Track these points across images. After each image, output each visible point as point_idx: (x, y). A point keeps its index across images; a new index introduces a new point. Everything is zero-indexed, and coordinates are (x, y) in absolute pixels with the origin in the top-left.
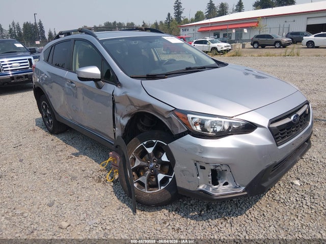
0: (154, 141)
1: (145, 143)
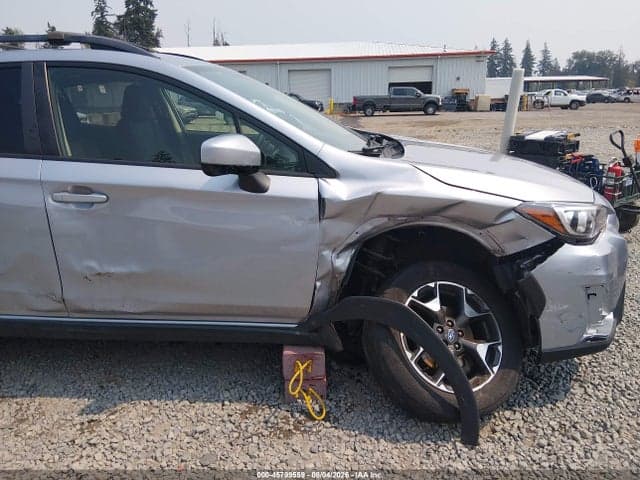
0: (432, 285)
1: (415, 294)
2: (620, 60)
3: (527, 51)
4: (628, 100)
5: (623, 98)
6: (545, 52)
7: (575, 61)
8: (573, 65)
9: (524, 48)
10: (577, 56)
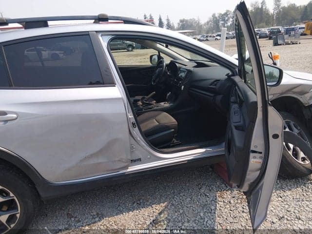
2: (199, 23)
3: (160, 19)
4: (207, 40)
5: (205, 39)
6: (168, 20)
7: (181, 24)
8: (180, 26)
9: (159, 18)
10: (182, 21)
